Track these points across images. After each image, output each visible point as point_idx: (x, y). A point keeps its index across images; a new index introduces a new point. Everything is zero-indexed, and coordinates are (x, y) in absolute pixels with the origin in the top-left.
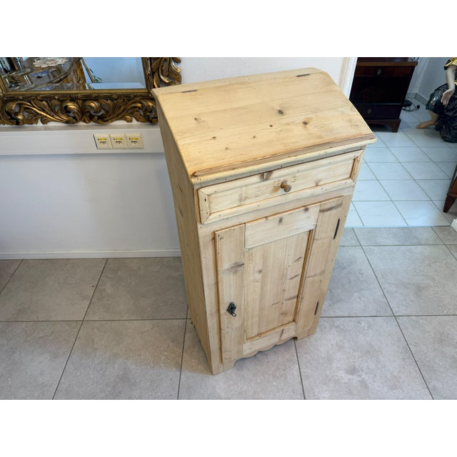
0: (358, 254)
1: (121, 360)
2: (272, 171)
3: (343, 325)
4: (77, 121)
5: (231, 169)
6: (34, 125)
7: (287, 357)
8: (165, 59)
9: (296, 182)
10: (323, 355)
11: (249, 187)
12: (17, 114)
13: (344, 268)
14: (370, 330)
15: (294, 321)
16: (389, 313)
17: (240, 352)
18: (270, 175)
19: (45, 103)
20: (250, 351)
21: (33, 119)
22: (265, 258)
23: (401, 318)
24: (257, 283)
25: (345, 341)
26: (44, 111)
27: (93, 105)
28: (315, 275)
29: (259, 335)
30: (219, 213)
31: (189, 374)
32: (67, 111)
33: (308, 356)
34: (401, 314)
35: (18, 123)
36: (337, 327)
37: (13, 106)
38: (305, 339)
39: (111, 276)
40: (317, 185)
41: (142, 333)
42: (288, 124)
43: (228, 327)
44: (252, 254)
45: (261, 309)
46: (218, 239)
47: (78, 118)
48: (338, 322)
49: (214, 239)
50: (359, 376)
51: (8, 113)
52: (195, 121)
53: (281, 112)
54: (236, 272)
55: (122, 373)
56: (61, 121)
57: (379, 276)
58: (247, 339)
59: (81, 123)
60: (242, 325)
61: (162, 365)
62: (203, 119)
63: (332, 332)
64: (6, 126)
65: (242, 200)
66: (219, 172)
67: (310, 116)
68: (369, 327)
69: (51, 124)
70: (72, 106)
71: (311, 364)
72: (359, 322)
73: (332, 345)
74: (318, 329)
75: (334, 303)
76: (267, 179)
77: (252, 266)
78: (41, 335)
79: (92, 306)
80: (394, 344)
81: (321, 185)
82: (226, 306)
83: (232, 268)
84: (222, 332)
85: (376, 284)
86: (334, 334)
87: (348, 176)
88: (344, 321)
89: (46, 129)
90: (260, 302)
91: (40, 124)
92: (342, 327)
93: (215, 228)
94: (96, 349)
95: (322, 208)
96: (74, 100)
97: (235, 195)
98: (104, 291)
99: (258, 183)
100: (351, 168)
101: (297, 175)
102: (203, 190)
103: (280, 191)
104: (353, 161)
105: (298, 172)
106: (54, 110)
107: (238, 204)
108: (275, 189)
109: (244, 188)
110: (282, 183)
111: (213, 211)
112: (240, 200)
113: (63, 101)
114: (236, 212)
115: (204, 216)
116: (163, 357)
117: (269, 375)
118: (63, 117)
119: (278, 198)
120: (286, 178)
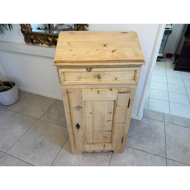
0: (161, 125)
1: (44, 137)
2: (92, 68)
3: (138, 154)
5: (71, 63)
6: (39, 45)
7: (106, 158)
8: (82, 24)
9: (105, 76)
10: (122, 163)
11: (82, 73)
12: (34, 40)
13: (151, 130)
14: (150, 160)
15: (111, 143)
16: (164, 156)
17: (84, 148)
18: (91, 70)
19: (42, 37)
20: (89, 149)
21: (38, 42)
22: (93, 108)
23: (169, 160)
24: (90, 118)
25: (136, 161)
26: (42, 40)
27: (56, 39)
28: (119, 123)
29: (93, 143)
30: (69, 81)
32: (49, 41)
33: (115, 162)
34: (170, 159)
35: (33, 43)
36: (135, 154)
37: (32, 37)
38: (117, 154)
40: (116, 80)
41: (56, 129)
42: (105, 50)
43: (77, 134)
44: (86, 104)
45: (93, 131)
46: (69, 93)
47: (52, 44)
48: (136, 152)
49: (67, 92)
51: (31, 39)
52: (68, 43)
53: (105, 45)
54: (78, 110)
55: (41, 141)
57: (167, 138)
58: (87, 143)
59: (53, 46)
60: (84, 135)
61: (56, 144)
62: (71, 43)
63: (131, 155)
64: (31, 44)
66: (66, 63)
67: (117, 49)
68: (150, 159)
69: (44, 45)
70: (50, 39)
72: (147, 155)
73: (129, 161)
74: (125, 151)
75: (138, 143)
76: (90, 71)
77: (87, 109)
78: (23, 119)
79: (44, 115)
81: (118, 80)
82: (76, 124)
83: (77, 107)
84: (75, 135)
85: (164, 141)
86: (132, 156)
87: (133, 79)
88: (139, 152)
89: (42, 46)
90: (92, 128)
91: (40, 45)
92: (137, 154)
93: (68, 87)
95: (119, 91)
96: (51, 37)
97: (76, 75)
98: (51, 110)
99: (86, 72)
100: (134, 75)
101: (105, 73)
102: (60, 69)
103: (97, 78)
104: (134, 72)
105: (105, 71)
106: (45, 40)
107: (77, 79)
108: (95, 77)
109: (79, 73)
110: (98, 75)
111: (66, 80)
112: (79, 78)
113: (47, 37)
114: (77, 83)
115: (62, 81)
116: (58, 141)
117: (95, 162)
118: (48, 43)
119: (97, 81)
120: (100, 73)
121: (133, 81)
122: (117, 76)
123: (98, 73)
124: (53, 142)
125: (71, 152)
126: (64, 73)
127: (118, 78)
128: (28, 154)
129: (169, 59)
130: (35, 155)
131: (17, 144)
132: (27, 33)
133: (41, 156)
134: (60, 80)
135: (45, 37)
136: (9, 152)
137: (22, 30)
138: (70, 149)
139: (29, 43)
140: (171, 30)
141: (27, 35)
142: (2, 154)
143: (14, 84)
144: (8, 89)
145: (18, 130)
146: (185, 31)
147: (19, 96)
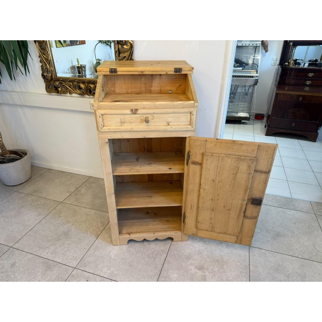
1: (69, 225)
2: (137, 109)
4: (84, 95)
6: (66, 95)
7: (162, 248)
9: (154, 120)
10: (186, 254)
11: (125, 116)
12: (59, 87)
18: (137, 112)
19: (71, 83)
21: (65, 91)
23: (253, 248)
25: (205, 251)
26: (70, 87)
27: (91, 86)
30: (109, 127)
31: (100, 241)
32: (80, 88)
33: (176, 252)
34: (255, 246)
35: (58, 92)
37: (57, 83)
38: (179, 242)
39: (88, 185)
40: (168, 125)
41: (88, 215)
47: (84, 92)
50: (203, 272)
51: (55, 87)
55: (66, 231)
56: (77, 94)
59: (87, 96)
61: (89, 233)
65: (122, 123)
69: (74, 95)
70: (82, 86)
71: (175, 257)
73: (195, 250)
76: (135, 114)
78: (38, 203)
79: (70, 196)
80: (239, 262)
81: (171, 125)
86: (200, 245)
87: (189, 123)
89: (71, 97)
91: (68, 94)
94: (60, 216)
96: (83, 83)
97: (118, 119)
98: (80, 191)
99: (130, 114)
100: (189, 119)
101: (154, 115)
102: (99, 111)
103: (145, 123)
104: (189, 114)
105: (154, 113)
106: (75, 87)
107: (120, 124)
108: (142, 121)
109: (122, 116)
110: (146, 118)
111: (105, 125)
112: (121, 123)
113: (78, 83)
114: (119, 129)
115: (100, 126)
116: (92, 229)
117: (145, 254)
118: (78, 91)
119: (144, 127)
120: (148, 115)
121: (189, 126)
122: (170, 120)
123: (145, 116)
124: (84, 231)
125: (111, 242)
126: (103, 115)
127: (170, 122)
128: (47, 247)
129: (260, 121)
130: (56, 249)
131: (29, 235)
132: (50, 78)
133: (65, 250)
134: (97, 125)
135: (76, 83)
136: (16, 246)
137: (43, 75)
138: (109, 239)
139: (52, 93)
140: (257, 78)
141: (50, 81)
142: (6, 248)
143: (26, 154)
144: (17, 160)
145: (30, 217)
146: (278, 80)
147: (31, 173)
